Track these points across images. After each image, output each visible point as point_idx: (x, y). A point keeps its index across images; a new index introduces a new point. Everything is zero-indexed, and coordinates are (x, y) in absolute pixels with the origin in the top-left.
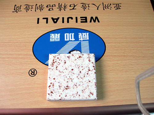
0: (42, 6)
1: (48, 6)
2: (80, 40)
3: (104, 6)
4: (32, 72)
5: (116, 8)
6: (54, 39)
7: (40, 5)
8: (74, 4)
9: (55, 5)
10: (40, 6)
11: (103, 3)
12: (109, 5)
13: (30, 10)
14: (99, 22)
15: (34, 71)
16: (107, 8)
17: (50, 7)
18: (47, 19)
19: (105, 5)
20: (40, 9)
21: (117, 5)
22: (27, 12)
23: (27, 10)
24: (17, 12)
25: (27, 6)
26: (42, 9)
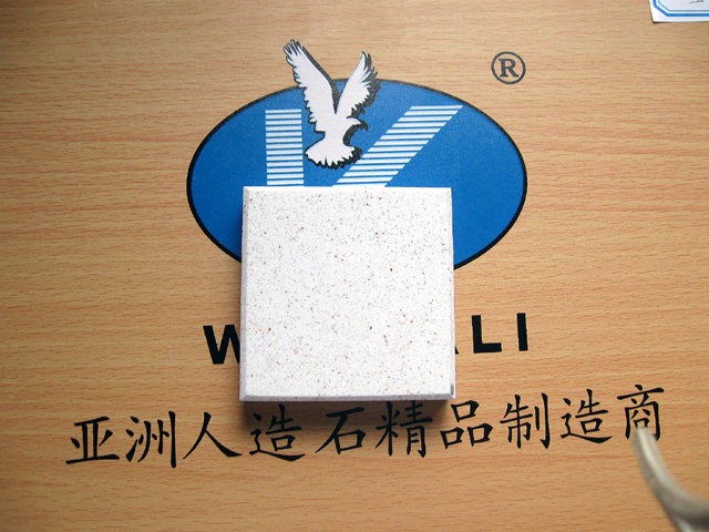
0: (515, 431)
1: (479, 434)
3: (167, 441)
4: (511, 69)
7: (528, 437)
8: (339, 450)
9: (447, 445)
10: (524, 429)
11: (174, 464)
12: (140, 449)
13: (576, 404)
14: (209, 331)
15: (504, 74)
16: (155, 430)
17: (470, 430)
18: (480, 347)
19: (160, 451)
20: (522, 413)
21: (90, 454)
22: (590, 392)
23: (591, 405)
24: (639, 387)
25: (597, 429)
26: (515, 415)
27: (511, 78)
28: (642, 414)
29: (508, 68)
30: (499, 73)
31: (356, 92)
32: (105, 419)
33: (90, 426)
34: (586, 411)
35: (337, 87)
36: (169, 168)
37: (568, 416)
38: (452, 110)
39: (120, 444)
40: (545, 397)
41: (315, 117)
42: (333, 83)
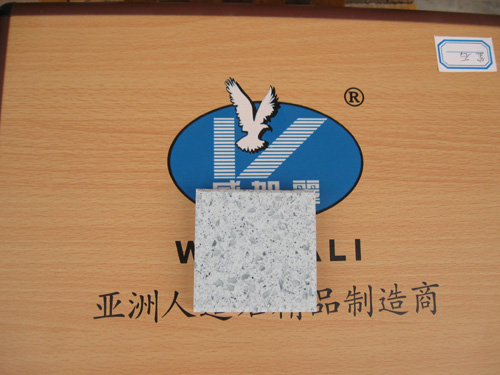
0: (352, 306)
1: (332, 308)
2: (238, 183)
3: (153, 307)
4: (355, 98)
5: (116, 298)
6: (309, 186)
7: (360, 310)
8: (252, 315)
9: (313, 313)
10: (358, 305)
11: (156, 320)
12: (137, 311)
13: (388, 292)
14: (178, 244)
15: (351, 101)
16: (146, 300)
17: (327, 305)
19: (149, 312)
20: (357, 296)
21: (108, 313)
22: (396, 285)
23: (396, 293)
24: (425, 283)
25: (400, 307)
26: (352, 297)
27: (355, 103)
28: (425, 299)
29: (353, 97)
30: (348, 100)
31: (266, 109)
32: (117, 293)
33: (108, 298)
34: (394, 296)
35: (255, 106)
36: (158, 150)
37: (383, 299)
38: (321, 121)
39: (125, 308)
40: (370, 287)
41: (242, 123)
42: (253, 103)
